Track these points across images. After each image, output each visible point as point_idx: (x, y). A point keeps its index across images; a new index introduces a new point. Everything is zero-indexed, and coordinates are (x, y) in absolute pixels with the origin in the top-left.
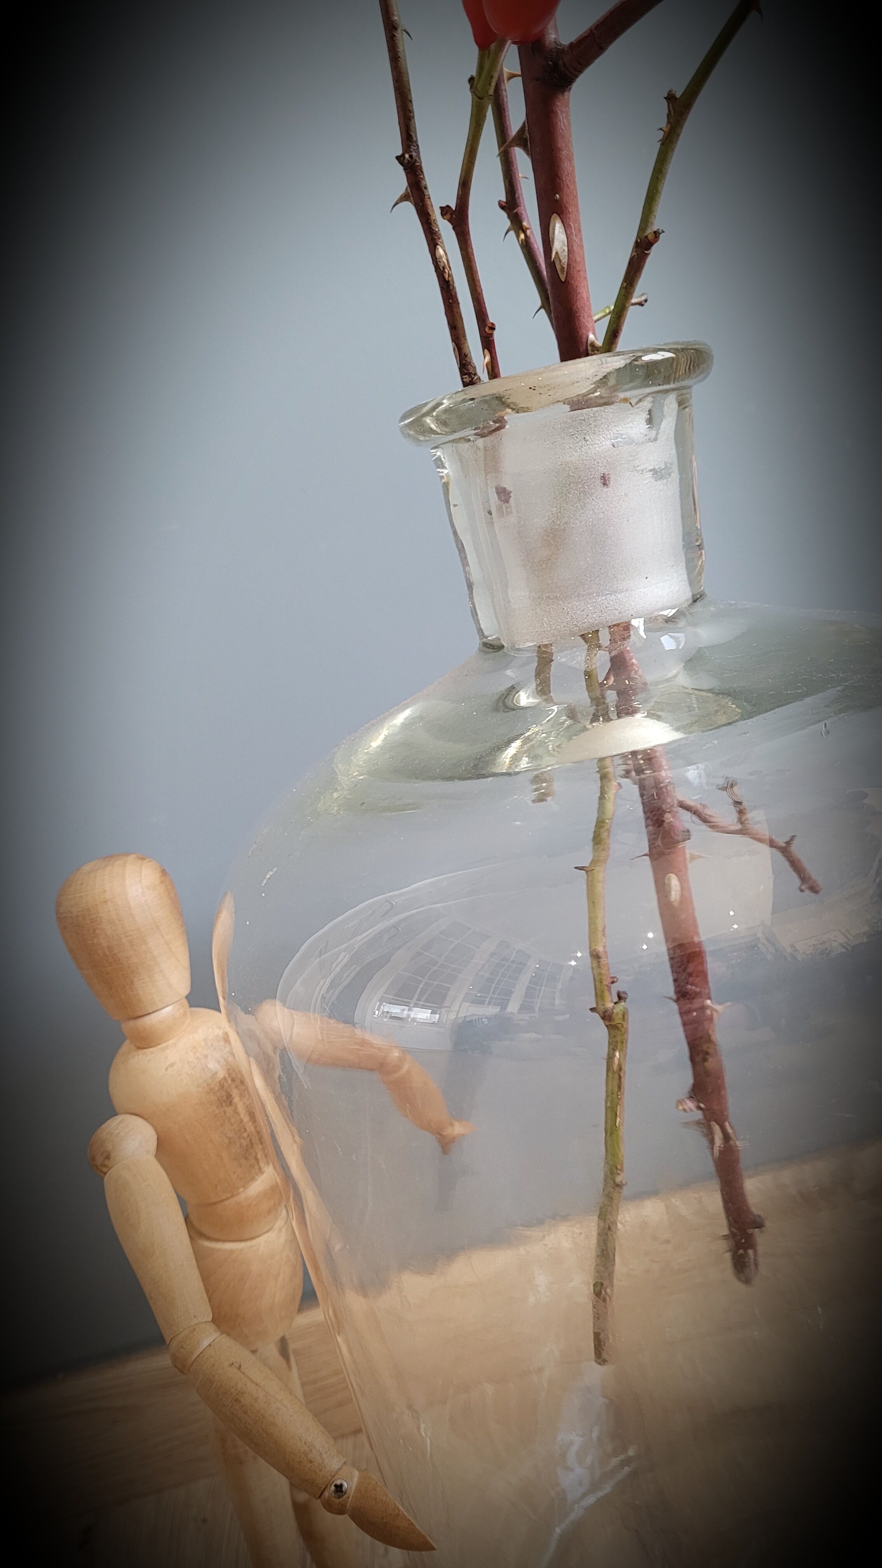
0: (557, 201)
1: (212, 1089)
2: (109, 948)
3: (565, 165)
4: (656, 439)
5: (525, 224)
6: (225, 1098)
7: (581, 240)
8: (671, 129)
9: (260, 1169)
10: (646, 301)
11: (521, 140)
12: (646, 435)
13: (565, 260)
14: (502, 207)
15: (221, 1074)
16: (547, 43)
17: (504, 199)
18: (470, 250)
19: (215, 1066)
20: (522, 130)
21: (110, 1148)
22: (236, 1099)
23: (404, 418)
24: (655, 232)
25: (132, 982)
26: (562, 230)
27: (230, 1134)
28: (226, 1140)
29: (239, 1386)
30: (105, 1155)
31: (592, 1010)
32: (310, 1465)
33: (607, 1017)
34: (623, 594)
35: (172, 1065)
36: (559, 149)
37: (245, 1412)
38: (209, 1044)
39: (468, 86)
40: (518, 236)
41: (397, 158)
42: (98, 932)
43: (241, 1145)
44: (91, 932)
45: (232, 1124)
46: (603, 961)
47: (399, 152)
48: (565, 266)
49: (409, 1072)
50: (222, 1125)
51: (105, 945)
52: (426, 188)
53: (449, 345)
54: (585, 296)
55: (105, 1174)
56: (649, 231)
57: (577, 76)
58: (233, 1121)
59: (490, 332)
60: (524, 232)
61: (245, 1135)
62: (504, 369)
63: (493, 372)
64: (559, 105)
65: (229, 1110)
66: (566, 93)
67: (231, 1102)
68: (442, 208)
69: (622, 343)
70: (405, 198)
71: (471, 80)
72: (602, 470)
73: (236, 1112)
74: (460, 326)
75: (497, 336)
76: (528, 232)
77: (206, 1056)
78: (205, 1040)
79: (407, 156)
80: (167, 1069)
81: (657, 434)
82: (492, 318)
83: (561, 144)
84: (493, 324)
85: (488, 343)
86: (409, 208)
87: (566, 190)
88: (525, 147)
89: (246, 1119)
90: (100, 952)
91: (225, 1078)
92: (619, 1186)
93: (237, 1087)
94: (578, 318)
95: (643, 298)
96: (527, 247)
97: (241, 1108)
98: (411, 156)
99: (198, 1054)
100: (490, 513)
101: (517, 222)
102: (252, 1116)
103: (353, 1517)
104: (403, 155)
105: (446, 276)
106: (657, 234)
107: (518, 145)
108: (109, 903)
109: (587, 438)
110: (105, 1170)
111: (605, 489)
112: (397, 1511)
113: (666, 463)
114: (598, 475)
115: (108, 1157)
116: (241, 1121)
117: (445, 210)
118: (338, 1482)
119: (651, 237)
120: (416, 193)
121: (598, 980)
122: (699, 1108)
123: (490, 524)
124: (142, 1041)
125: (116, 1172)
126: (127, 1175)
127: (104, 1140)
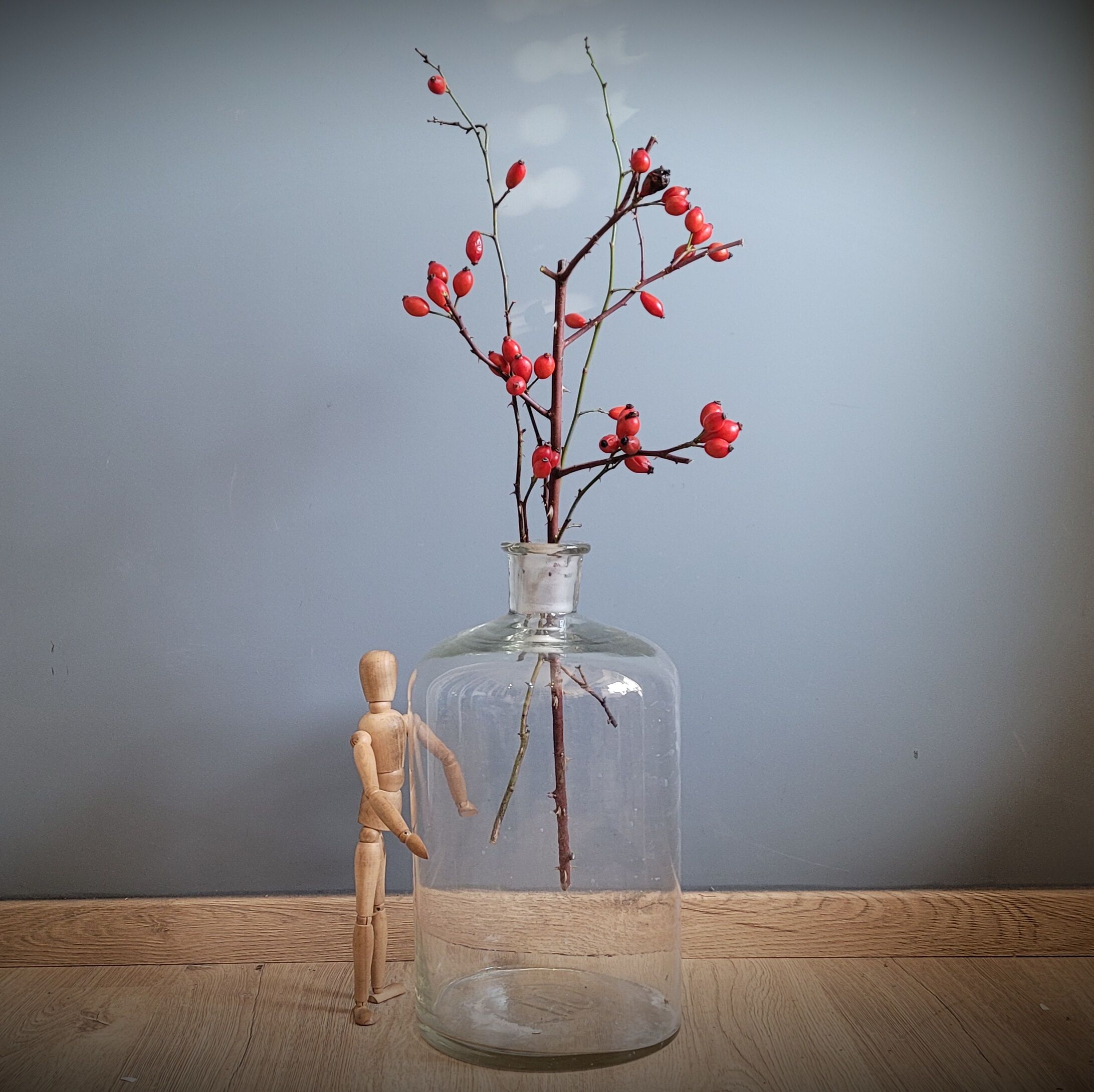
0: (552, 501)
2: (375, 676)
3: (556, 495)
4: (567, 566)
7: (557, 514)
8: (578, 498)
11: (548, 485)
12: (564, 565)
13: (552, 517)
15: (397, 728)
16: (558, 469)
19: (396, 724)
20: (549, 483)
21: (359, 736)
22: (399, 738)
23: (502, 544)
25: (378, 689)
26: (553, 509)
27: (394, 749)
31: (519, 734)
33: (522, 736)
36: (555, 491)
46: (525, 717)
49: (455, 766)
52: (519, 492)
57: (562, 477)
64: (557, 481)
66: (560, 479)
69: (561, 542)
71: (532, 478)
73: (397, 742)
81: (569, 565)
82: (528, 528)
83: (557, 489)
86: (514, 495)
87: (555, 500)
88: (549, 487)
89: (399, 746)
92: (512, 791)
94: (553, 533)
100: (519, 575)
102: (402, 747)
103: (407, 845)
104: (515, 484)
106: (570, 520)
111: (550, 577)
113: (571, 574)
114: (548, 573)
115: (358, 739)
120: (517, 492)
121: (522, 724)
122: (554, 797)
123: (518, 578)
124: (375, 711)
125: (359, 743)
126: (362, 745)
127: (357, 735)
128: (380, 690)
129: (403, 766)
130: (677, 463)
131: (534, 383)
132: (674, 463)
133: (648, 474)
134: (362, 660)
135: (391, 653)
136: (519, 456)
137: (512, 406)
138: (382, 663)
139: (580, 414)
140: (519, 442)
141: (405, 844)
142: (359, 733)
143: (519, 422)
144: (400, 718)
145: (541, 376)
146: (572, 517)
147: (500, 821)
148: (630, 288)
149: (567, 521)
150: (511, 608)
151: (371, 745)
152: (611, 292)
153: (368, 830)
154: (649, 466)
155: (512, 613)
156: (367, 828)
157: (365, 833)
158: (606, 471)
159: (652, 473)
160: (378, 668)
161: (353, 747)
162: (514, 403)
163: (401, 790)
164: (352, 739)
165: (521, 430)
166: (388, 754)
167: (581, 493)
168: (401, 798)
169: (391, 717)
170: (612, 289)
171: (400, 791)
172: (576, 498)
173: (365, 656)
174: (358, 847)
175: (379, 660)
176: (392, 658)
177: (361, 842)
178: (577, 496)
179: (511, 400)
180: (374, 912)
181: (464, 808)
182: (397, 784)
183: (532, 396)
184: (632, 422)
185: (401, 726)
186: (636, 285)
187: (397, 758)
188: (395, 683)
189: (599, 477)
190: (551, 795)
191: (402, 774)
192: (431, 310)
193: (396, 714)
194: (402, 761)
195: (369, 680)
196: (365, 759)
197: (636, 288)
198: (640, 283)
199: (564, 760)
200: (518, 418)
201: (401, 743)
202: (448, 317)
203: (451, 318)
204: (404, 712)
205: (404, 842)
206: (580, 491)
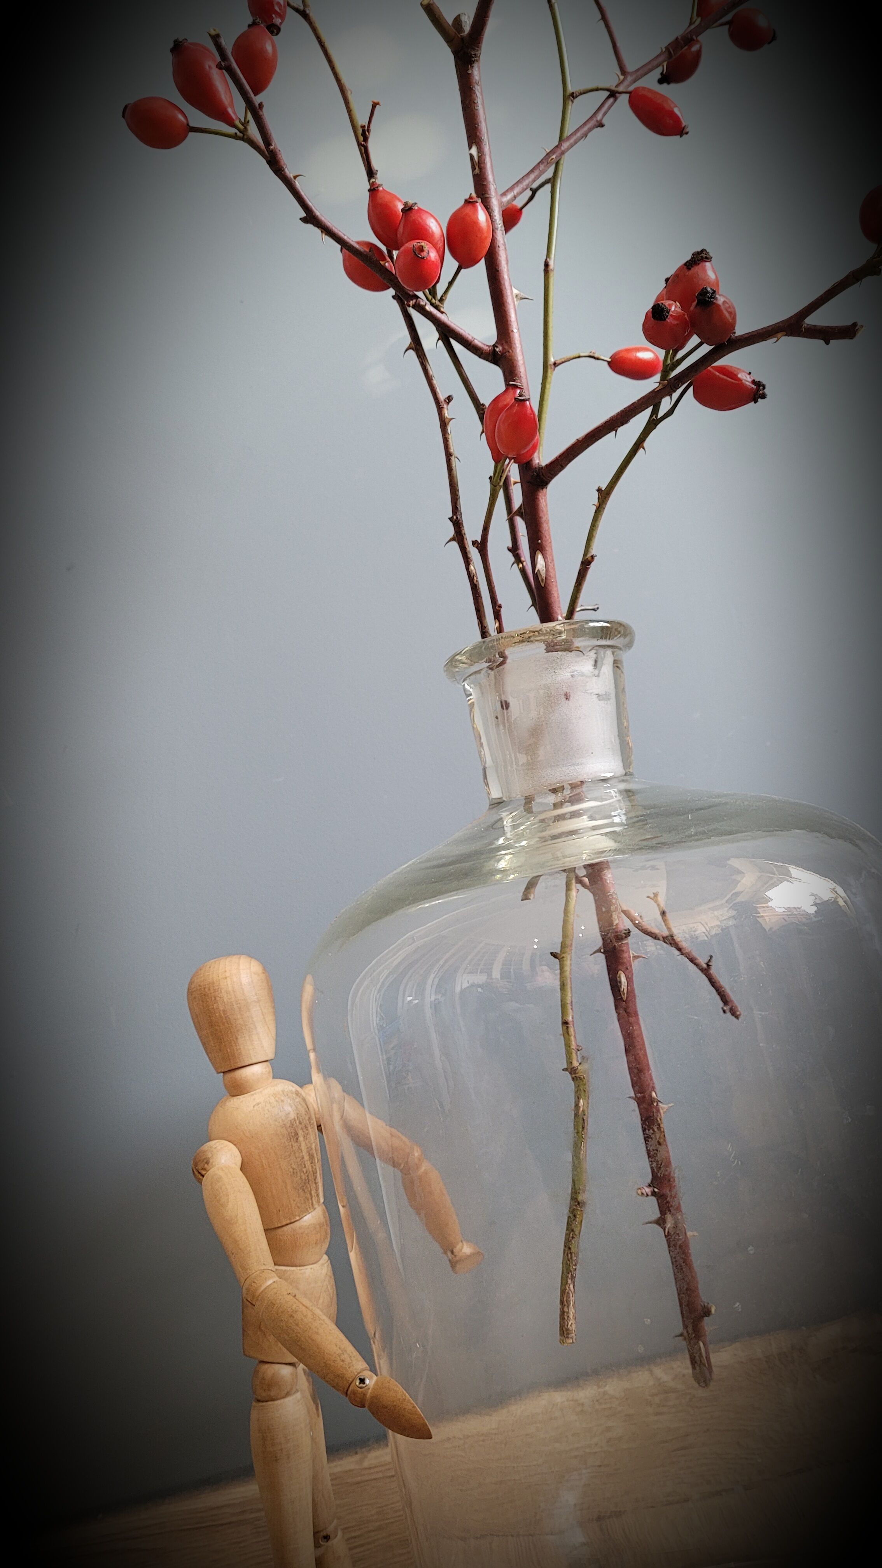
0: (539, 543)
1: (285, 1125)
2: (225, 1011)
3: (545, 526)
4: (598, 676)
5: (522, 559)
6: (293, 1134)
7: (554, 565)
8: (600, 505)
9: (312, 1204)
10: (598, 608)
11: (520, 513)
12: (592, 672)
13: (544, 575)
14: (509, 550)
15: (293, 1116)
16: (534, 465)
17: (510, 545)
18: (488, 564)
19: (289, 1110)
20: (520, 508)
21: (209, 1155)
22: (301, 1139)
24: (592, 556)
25: (237, 1038)
26: (542, 559)
27: (294, 1165)
28: (291, 1170)
29: (294, 1307)
30: (205, 1161)
31: (563, 1069)
32: (342, 1363)
33: (572, 1071)
34: (579, 767)
35: (258, 1104)
36: (540, 517)
37: (297, 1325)
38: (285, 1094)
39: (489, 481)
40: (518, 565)
41: (449, 518)
42: (218, 999)
43: (301, 1178)
44: (213, 999)
45: (296, 1158)
46: (571, 1030)
47: (451, 515)
48: (544, 578)
50: (290, 1155)
51: (222, 1009)
52: (465, 534)
53: (476, 621)
54: (556, 595)
55: (203, 1176)
56: (589, 556)
57: (550, 481)
58: (297, 1155)
59: (499, 609)
60: (522, 564)
61: (304, 1170)
62: (506, 628)
63: (500, 630)
64: (541, 495)
65: (295, 1145)
66: (544, 490)
67: (297, 1139)
68: (473, 541)
70: (452, 539)
71: (490, 478)
72: (565, 690)
73: (300, 1148)
74: (482, 610)
75: (503, 612)
76: (524, 563)
77: (282, 1101)
78: (283, 1091)
79: (455, 517)
80: (254, 1107)
81: (599, 674)
82: (500, 601)
83: (541, 515)
84: (500, 604)
85: (497, 616)
86: (455, 544)
87: (544, 539)
88: (522, 517)
89: (306, 1158)
90: (217, 1014)
91: (294, 1119)
92: (582, 1206)
93: (302, 1129)
94: (552, 607)
95: (596, 607)
96: (523, 571)
97: (303, 1144)
98: (457, 518)
99: (277, 1099)
100: (497, 718)
101: (518, 559)
102: (311, 1157)
103: (372, 1410)
104: (452, 517)
105: (475, 582)
106: (593, 557)
107: (517, 515)
108: (228, 978)
109: (556, 671)
110: (203, 1172)
111: (567, 702)
112: (404, 1397)
113: (606, 692)
114: (563, 693)
115: (207, 1163)
116: (303, 1158)
117: (474, 543)
118: (362, 1377)
119: (590, 559)
120: (459, 537)
121: (568, 1045)
122: (654, 1194)
123: (497, 725)
124: (237, 1090)
125: (213, 1172)
126: (220, 1173)
127: (205, 1151)
128: (241, 1041)
129: (322, 1200)
130: (827, 343)
131: (451, 283)
132: (822, 342)
133: (756, 402)
134: (191, 983)
135: (251, 956)
136: (449, 455)
137: (412, 354)
138: (235, 979)
139: (555, 364)
140: (444, 424)
141: (366, 1409)
142: (211, 1147)
143: (435, 382)
144: (297, 1093)
145: (465, 262)
146: (593, 551)
147: (572, 1286)
148: (607, 86)
149: (586, 563)
150: (496, 794)
151: (242, 1169)
152: (569, 97)
153: (270, 1370)
154: (754, 382)
155: (498, 804)
156: (267, 1366)
157: (263, 1379)
158: (656, 425)
159: (763, 396)
160: (227, 992)
161: (201, 1183)
162: (416, 345)
163: (326, 1253)
164: (196, 1164)
165: (442, 397)
166: (284, 1182)
167: (604, 495)
168: (330, 1273)
169: (274, 1095)
170: (570, 89)
171: (325, 1257)
172: (594, 508)
173: (194, 976)
174: (254, 1415)
175: (228, 974)
176: (255, 967)
177: (259, 1401)
178: (596, 502)
179: (408, 340)
180: (317, 1545)
181: (460, 1254)
182: (316, 1243)
183: (453, 318)
184: (705, 271)
185: (303, 1111)
186: (616, 82)
187: (305, 1186)
188: (270, 1018)
189: (639, 444)
190: (648, 1190)
191: (322, 1220)
192: (192, 124)
193: (288, 1086)
194: (317, 1190)
195: (211, 1024)
196: (230, 1206)
197: (616, 86)
198: (622, 77)
199: (658, 1111)
200: (431, 373)
201: (309, 1149)
202: (235, 137)
203: (242, 139)
204: (303, 1080)
205: (364, 1407)
206: (599, 490)
